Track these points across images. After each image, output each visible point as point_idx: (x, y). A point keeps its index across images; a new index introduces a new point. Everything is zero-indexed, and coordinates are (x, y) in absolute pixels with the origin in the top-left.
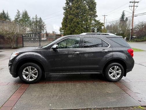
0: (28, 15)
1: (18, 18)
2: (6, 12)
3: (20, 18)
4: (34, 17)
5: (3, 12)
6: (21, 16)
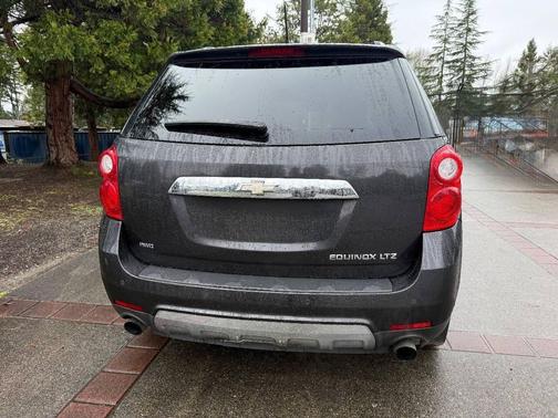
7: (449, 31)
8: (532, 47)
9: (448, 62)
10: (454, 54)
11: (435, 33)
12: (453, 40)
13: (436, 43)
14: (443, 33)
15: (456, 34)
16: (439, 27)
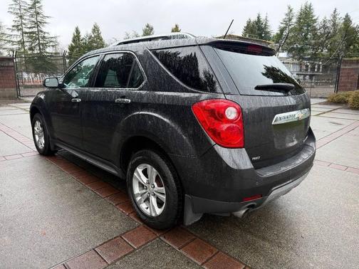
0: (314, 14)
1: (285, 28)
2: (263, 18)
3: (290, 27)
4: (329, 18)
5: (258, 18)
6: (294, 20)
7: (23, 11)
8: (77, 31)
9: (26, 33)
10: (30, 28)
11: (11, 10)
12: (28, 18)
13: (14, 17)
14: (19, 11)
15: (29, 14)
16: (14, 6)
